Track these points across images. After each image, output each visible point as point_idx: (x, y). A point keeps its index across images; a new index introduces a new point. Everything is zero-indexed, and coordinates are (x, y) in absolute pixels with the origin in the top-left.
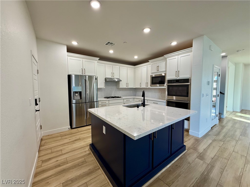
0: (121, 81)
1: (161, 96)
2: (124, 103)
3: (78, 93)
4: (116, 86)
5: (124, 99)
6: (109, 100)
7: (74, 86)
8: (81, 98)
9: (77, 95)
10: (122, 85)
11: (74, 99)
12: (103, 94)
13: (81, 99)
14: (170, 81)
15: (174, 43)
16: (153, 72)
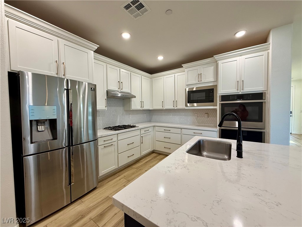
0: (135, 97)
1: (196, 122)
2: (142, 135)
3: (44, 122)
4: (124, 107)
5: (140, 129)
6: (118, 134)
7: (31, 104)
8: (55, 137)
9: (41, 128)
10: (135, 104)
11: (32, 143)
12: (101, 121)
13: (56, 139)
14: (224, 98)
15: (241, 34)
16: (189, 83)
